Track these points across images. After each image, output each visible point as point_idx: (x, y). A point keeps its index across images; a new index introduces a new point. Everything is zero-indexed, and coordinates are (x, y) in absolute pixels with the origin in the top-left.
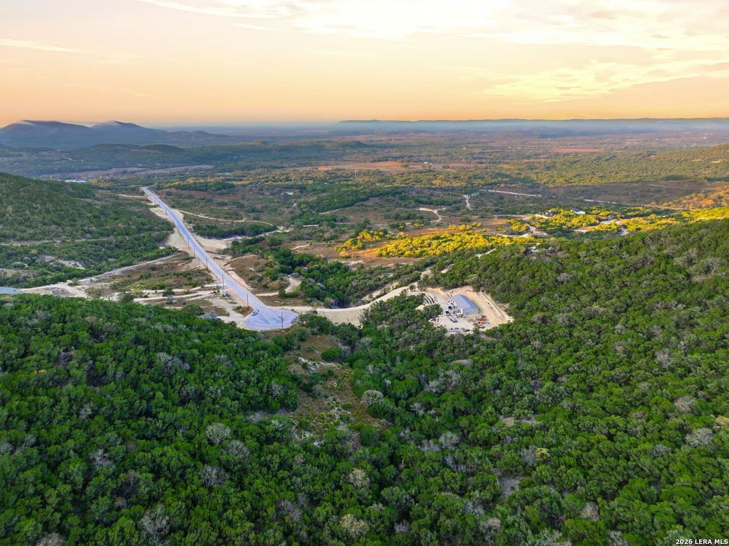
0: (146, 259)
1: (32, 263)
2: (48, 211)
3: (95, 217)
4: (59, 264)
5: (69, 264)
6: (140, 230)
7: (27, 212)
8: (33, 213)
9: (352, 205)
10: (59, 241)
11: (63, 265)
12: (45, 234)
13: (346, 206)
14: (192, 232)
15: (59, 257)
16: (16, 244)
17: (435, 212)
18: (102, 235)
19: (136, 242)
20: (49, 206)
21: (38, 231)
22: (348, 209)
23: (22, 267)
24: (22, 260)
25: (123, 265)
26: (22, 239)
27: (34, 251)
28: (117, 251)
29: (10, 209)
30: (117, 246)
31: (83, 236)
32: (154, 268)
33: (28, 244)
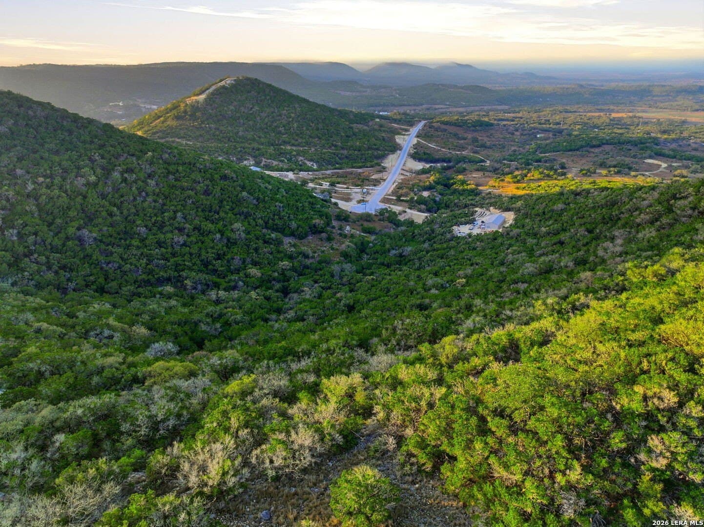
0: (353, 167)
1: (289, 160)
2: (318, 129)
3: (347, 136)
4: (304, 163)
5: (309, 164)
6: (369, 148)
7: (305, 128)
8: (307, 129)
9: (578, 150)
10: (313, 149)
11: (306, 164)
12: (308, 144)
13: (571, 150)
14: (408, 155)
15: (306, 159)
16: (289, 148)
17: (664, 165)
18: (343, 148)
19: (360, 156)
20: (320, 126)
21: (304, 141)
22: (570, 153)
23: (282, 161)
24: (286, 158)
25: (336, 169)
26: (293, 145)
27: (294, 153)
28: (345, 160)
29: (295, 125)
30: (347, 157)
31: (330, 147)
32: (351, 173)
33: (294, 148)
